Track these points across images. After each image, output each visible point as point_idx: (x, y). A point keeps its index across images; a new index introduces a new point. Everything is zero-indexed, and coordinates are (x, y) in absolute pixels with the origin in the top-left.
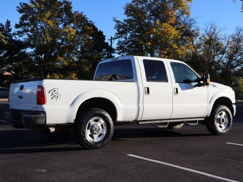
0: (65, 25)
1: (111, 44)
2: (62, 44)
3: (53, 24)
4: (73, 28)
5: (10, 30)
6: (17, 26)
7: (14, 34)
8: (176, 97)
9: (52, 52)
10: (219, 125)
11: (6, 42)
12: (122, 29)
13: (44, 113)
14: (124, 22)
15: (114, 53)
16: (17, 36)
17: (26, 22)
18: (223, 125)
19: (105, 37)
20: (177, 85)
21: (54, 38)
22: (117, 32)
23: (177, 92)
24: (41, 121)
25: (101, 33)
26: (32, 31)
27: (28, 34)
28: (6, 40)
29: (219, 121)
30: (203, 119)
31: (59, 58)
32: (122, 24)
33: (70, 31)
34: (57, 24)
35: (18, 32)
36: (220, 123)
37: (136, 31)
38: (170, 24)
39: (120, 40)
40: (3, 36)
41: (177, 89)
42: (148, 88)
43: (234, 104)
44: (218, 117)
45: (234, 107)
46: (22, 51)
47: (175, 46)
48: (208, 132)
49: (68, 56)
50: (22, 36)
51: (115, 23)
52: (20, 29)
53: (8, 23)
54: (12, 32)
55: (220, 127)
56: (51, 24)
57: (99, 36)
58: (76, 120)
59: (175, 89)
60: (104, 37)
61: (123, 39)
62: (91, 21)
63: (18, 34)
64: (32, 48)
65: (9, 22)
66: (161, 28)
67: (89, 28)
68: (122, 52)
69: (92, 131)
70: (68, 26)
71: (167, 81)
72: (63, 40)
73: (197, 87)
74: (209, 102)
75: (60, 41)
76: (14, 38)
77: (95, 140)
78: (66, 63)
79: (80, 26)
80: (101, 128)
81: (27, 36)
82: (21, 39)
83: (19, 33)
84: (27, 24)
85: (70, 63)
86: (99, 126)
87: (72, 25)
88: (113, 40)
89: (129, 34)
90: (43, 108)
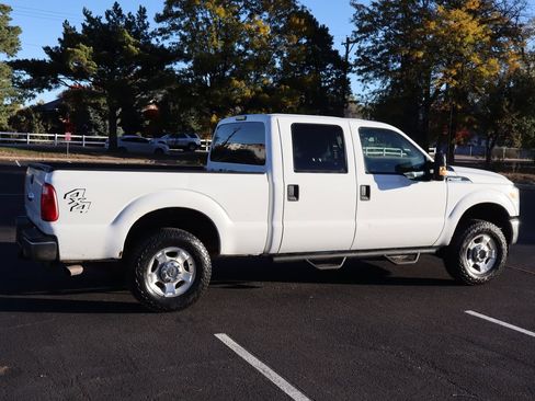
0: (251, 16)
1: (347, 52)
2: (245, 54)
3: (227, 13)
4: (268, 21)
5: (146, 27)
6: (159, 19)
7: (154, 34)
8: (364, 204)
9: (225, 69)
10: (472, 264)
11: (136, 50)
12: (366, 23)
13: (54, 238)
14: (371, 8)
15: (350, 71)
16: (160, 38)
17: (175, 9)
18: (482, 265)
19: (332, 38)
20: (370, 180)
21: (228, 41)
22: (357, 29)
23: (368, 194)
24: (47, 255)
25: (324, 30)
26: (187, 27)
27: (180, 34)
28: (136, 45)
29: (472, 254)
30: (433, 251)
31: (236, 82)
32: (367, 12)
33: (258, 29)
34: (236, 13)
35: (160, 29)
36: (474, 259)
37: (396, 27)
38: (470, 11)
39: (362, 45)
40: (132, 39)
41: (368, 188)
42: (296, 188)
43: (514, 218)
44: (472, 245)
45: (515, 224)
46: (167, 67)
47: (476, 59)
48: (446, 276)
49: (258, 77)
50: (167, 38)
51: (354, 10)
52: (165, 25)
53: (142, 11)
54: (150, 30)
55: (476, 267)
56: (223, 15)
57: (321, 36)
58: (124, 254)
59: (364, 189)
60: (329, 40)
61: (370, 44)
62: (303, 7)
63: (160, 35)
64: (186, 62)
65: (145, 10)
66: (447, 19)
67: (298, 21)
68: (364, 71)
69: (160, 275)
70: (257, 17)
71: (346, 171)
72: (247, 46)
73: (421, 183)
74: (448, 214)
75: (241, 48)
76: (154, 41)
77: (169, 295)
78: (248, 93)
79: (282, 16)
80: (181, 269)
81: (178, 37)
82: (166, 44)
83: (163, 31)
84: (177, 15)
85: (258, 93)
86: (176, 265)
87: (266, 15)
88: (351, 45)
89: (381, 34)
90: (51, 229)
